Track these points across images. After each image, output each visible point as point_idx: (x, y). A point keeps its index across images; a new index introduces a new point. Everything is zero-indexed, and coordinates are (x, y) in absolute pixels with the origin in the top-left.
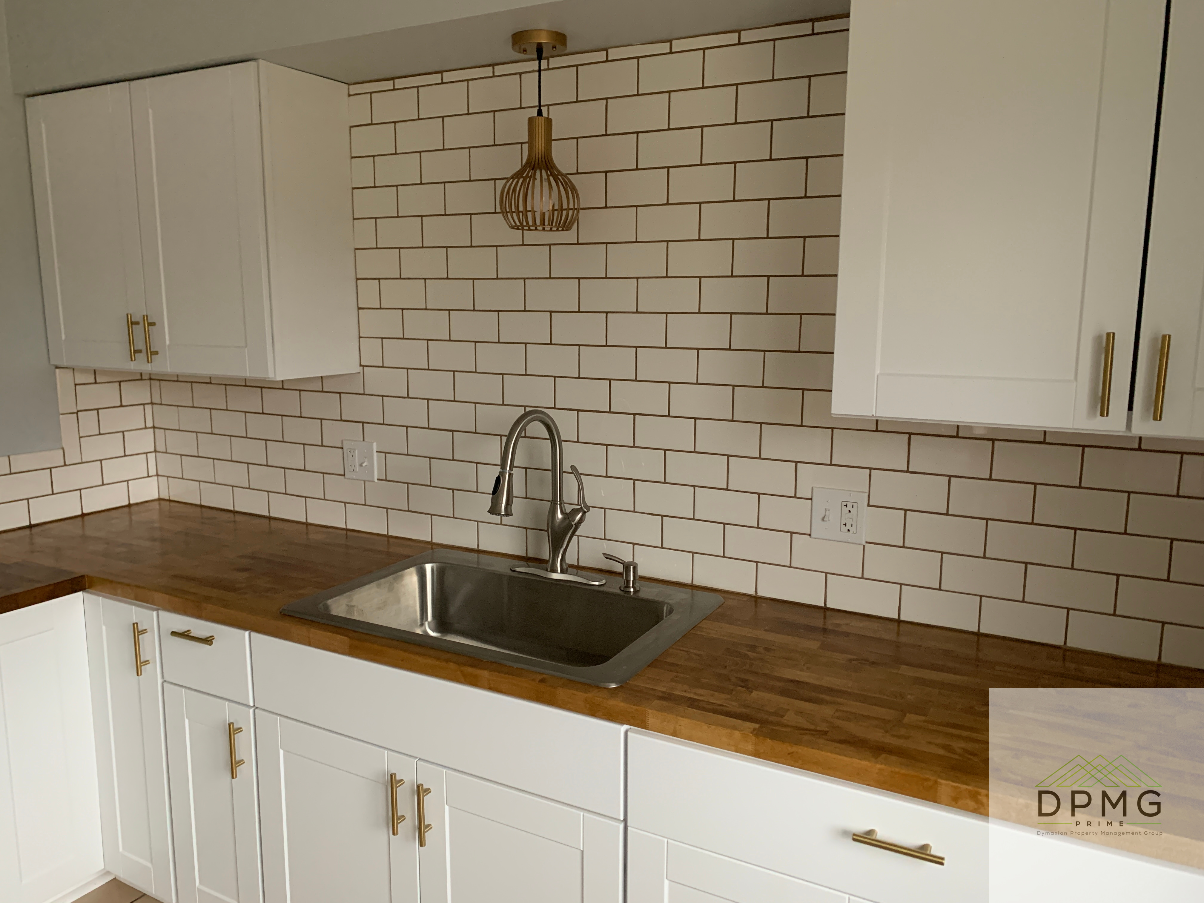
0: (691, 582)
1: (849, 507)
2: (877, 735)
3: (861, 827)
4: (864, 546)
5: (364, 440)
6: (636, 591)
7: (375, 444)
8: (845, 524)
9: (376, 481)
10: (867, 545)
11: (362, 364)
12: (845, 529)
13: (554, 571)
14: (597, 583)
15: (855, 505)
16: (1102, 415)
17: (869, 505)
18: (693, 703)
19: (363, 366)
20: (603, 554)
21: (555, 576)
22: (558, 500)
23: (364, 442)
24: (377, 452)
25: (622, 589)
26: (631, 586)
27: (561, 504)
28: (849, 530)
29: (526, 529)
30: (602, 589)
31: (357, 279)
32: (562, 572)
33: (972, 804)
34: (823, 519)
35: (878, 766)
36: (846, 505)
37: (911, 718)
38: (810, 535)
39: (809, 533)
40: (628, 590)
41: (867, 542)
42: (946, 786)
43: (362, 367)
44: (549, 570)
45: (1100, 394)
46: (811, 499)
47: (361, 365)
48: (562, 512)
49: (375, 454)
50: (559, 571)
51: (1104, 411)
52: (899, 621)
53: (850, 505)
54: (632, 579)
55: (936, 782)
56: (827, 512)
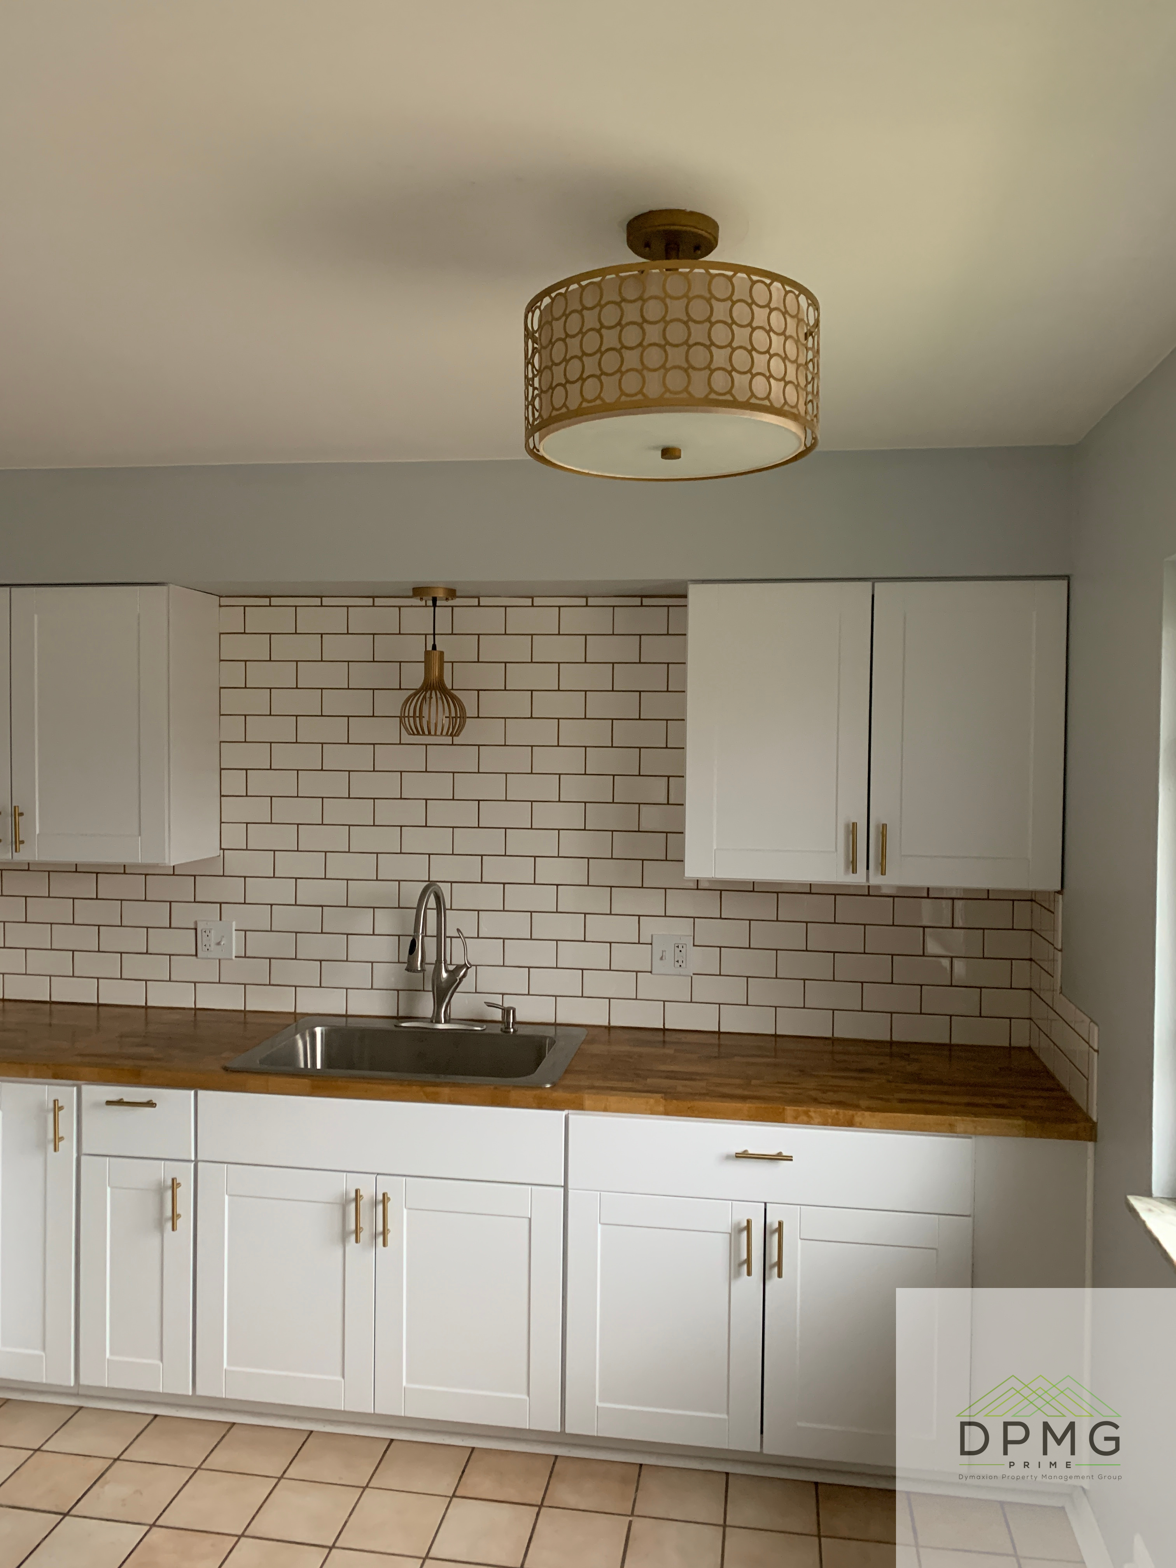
0: (554, 1021)
1: (680, 948)
2: (739, 1092)
3: (740, 1150)
4: (692, 977)
5: (221, 920)
6: (515, 1031)
7: (234, 923)
8: (678, 961)
9: (234, 958)
10: (694, 976)
11: (223, 847)
12: (677, 965)
13: (439, 1022)
14: (479, 1029)
15: (684, 946)
16: (853, 873)
17: (694, 945)
18: (612, 1089)
19: (224, 850)
20: (485, 1003)
21: (440, 1026)
22: (443, 960)
23: (221, 922)
24: (236, 930)
25: (504, 1030)
26: (511, 1027)
27: (445, 963)
28: (680, 966)
29: (398, 991)
30: (487, 1031)
31: (221, 769)
32: (446, 1022)
33: (805, 1118)
34: (661, 959)
35: (747, 1105)
36: (678, 947)
37: (754, 1082)
38: (651, 972)
39: (650, 970)
40: (508, 1030)
41: (694, 974)
42: (790, 1110)
43: (222, 851)
44: (434, 1021)
45: (851, 859)
46: (651, 944)
47: (221, 849)
48: (447, 971)
49: (234, 932)
50: (443, 1022)
51: (854, 871)
52: (719, 1033)
53: (680, 946)
54: (511, 1021)
55: (784, 1109)
56: (664, 953)
